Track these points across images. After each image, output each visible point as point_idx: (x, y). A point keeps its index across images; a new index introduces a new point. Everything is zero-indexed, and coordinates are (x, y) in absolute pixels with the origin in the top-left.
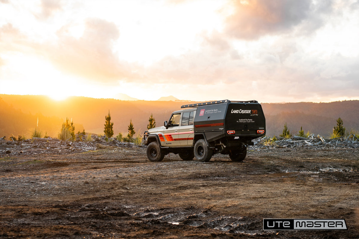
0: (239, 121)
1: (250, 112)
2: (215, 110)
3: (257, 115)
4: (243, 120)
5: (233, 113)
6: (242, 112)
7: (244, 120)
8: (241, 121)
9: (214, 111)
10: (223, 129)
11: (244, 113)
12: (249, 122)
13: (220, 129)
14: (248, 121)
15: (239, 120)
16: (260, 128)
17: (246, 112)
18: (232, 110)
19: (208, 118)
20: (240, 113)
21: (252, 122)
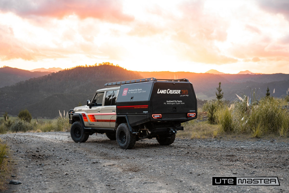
0: (166, 103)
1: (179, 92)
2: (139, 90)
3: (188, 96)
4: (171, 102)
5: (159, 93)
6: (170, 92)
7: (173, 101)
8: (169, 102)
9: (137, 91)
10: (147, 112)
11: (172, 93)
12: (178, 104)
13: (144, 112)
14: (177, 102)
15: (167, 101)
16: (190, 111)
17: (175, 92)
18: (159, 89)
19: (132, 98)
20: (167, 93)
21: (182, 103)
